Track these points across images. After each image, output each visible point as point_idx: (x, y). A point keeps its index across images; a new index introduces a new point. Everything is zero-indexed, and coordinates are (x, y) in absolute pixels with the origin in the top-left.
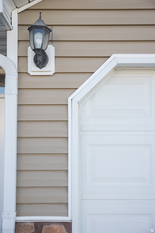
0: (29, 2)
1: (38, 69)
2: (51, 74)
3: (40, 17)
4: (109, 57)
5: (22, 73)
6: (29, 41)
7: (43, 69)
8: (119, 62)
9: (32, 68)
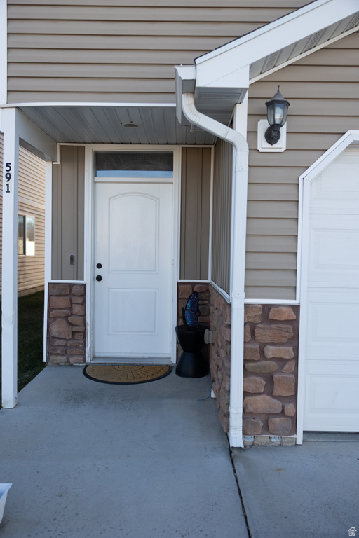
0: (261, 74)
1: (269, 145)
2: (282, 150)
3: (278, 91)
4: (344, 133)
5: (253, 150)
6: (267, 115)
7: (275, 146)
8: (355, 140)
9: (263, 145)
